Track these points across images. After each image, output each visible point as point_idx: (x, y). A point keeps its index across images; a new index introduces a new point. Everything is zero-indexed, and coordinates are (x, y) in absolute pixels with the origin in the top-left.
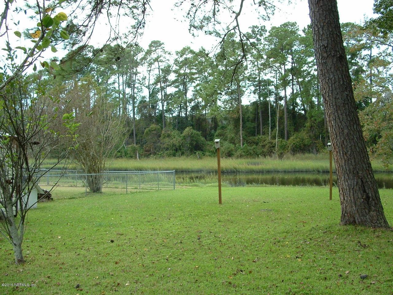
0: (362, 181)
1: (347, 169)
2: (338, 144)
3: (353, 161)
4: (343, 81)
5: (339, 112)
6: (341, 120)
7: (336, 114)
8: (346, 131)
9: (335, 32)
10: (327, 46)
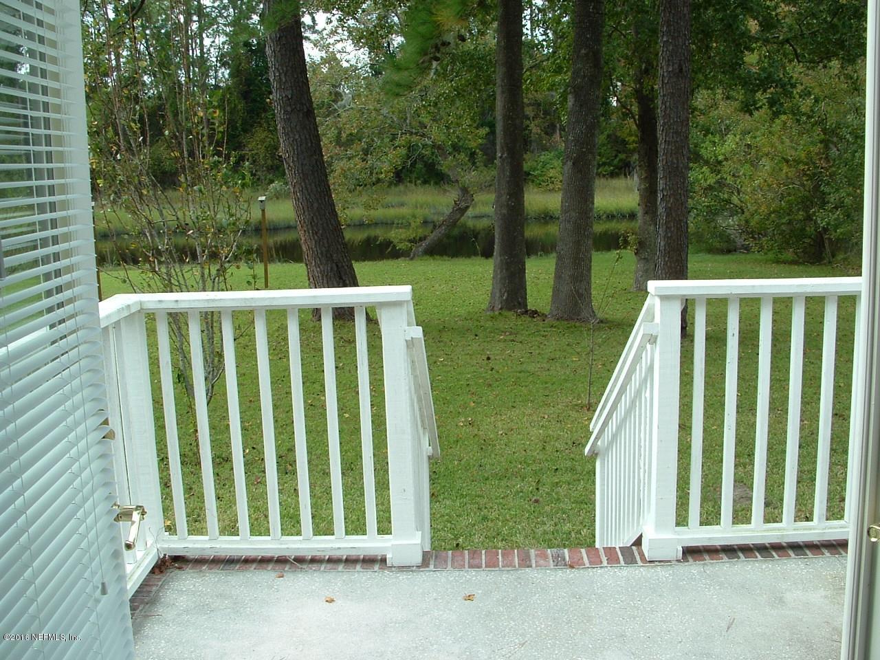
0: (337, 266)
1: (319, 251)
2: (306, 221)
3: (325, 241)
4: (312, 143)
5: (307, 181)
6: (309, 191)
7: (303, 184)
8: (316, 205)
9: (301, 80)
10: (291, 98)
